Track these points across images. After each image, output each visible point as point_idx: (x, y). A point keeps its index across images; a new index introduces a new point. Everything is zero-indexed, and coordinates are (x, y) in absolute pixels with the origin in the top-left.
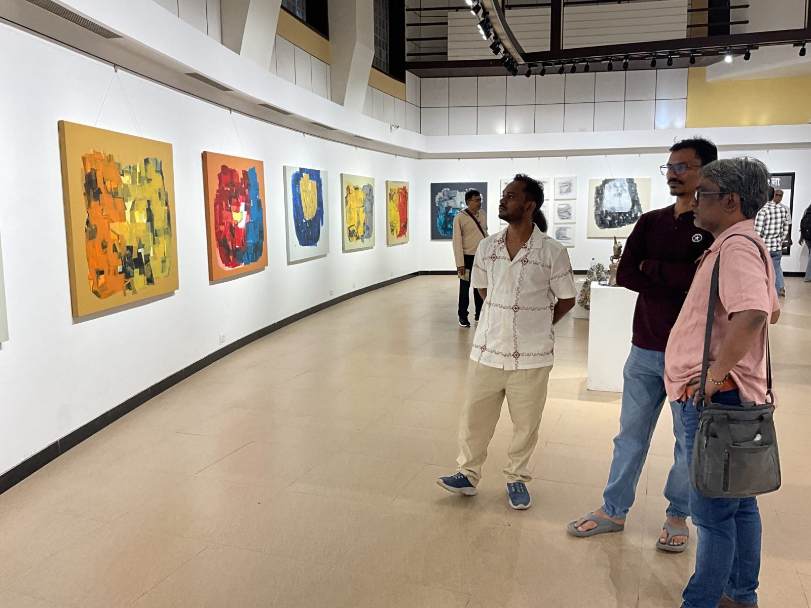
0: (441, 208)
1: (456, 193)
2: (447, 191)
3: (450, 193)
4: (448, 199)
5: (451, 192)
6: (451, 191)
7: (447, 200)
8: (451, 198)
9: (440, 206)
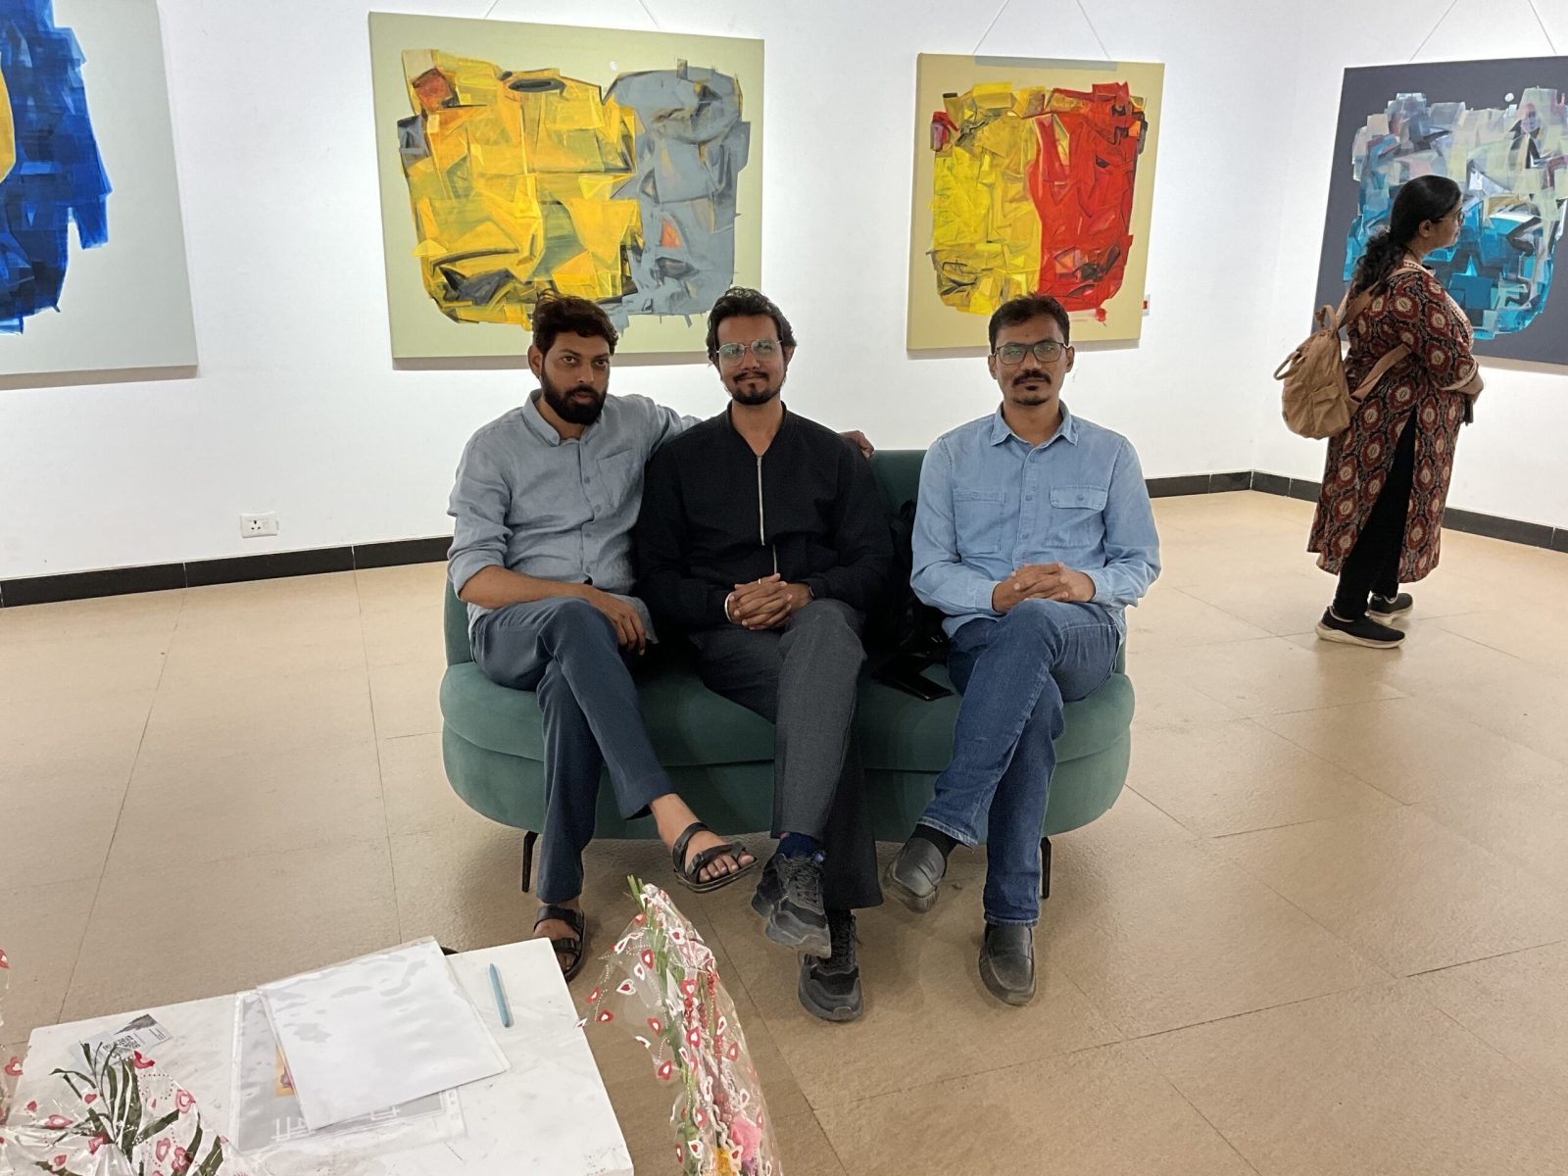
0: (1370, 191)
1: (1452, 118)
2: (1412, 105)
3: (1423, 115)
4: (1411, 146)
5: (1430, 110)
6: (1428, 105)
7: (1407, 152)
8: (1423, 143)
9: (1369, 181)
